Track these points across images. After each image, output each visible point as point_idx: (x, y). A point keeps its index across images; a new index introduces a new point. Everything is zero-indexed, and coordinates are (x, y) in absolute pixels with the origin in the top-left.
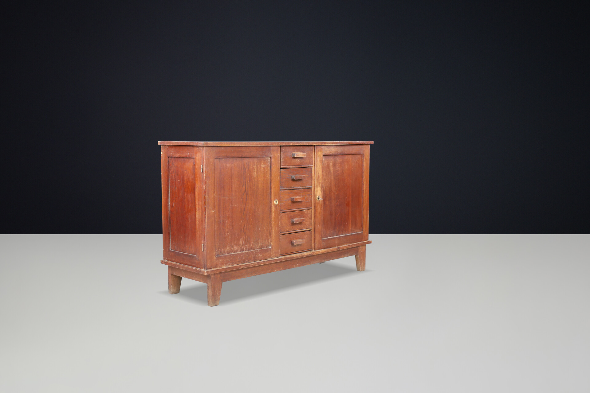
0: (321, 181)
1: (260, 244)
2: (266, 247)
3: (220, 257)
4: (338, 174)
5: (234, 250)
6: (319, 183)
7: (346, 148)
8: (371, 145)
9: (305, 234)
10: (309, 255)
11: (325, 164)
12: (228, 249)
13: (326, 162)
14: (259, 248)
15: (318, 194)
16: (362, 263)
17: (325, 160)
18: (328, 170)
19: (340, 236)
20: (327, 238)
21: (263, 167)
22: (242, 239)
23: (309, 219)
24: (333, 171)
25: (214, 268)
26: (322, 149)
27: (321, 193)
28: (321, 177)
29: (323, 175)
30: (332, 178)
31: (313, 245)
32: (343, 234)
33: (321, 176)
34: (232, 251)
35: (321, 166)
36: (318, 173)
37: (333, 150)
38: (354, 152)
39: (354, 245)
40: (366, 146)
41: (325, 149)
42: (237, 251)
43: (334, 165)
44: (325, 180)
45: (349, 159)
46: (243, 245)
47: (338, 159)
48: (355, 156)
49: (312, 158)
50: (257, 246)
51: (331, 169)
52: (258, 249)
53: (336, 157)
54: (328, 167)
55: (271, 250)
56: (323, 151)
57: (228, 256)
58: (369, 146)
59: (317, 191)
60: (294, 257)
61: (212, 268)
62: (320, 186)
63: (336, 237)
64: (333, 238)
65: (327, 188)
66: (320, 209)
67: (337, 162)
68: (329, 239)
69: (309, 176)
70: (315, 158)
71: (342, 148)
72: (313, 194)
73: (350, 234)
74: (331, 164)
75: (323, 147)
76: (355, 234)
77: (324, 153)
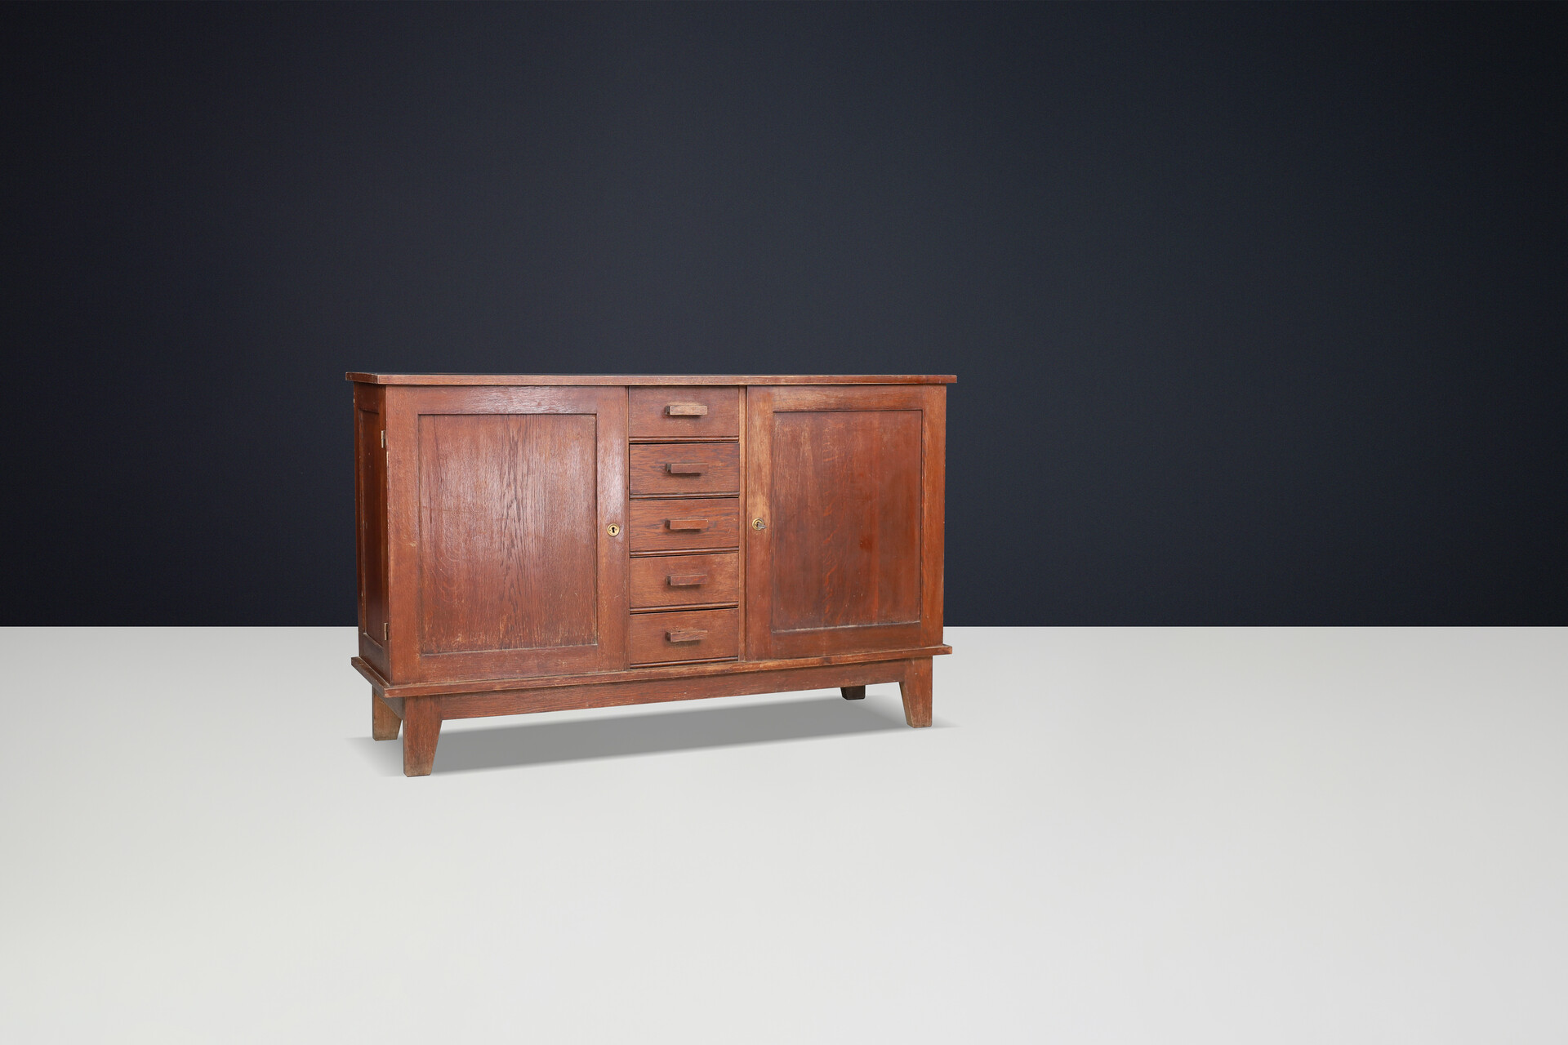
0: (767, 480)
1: (563, 635)
2: (583, 644)
3: (434, 657)
4: (829, 462)
5: (480, 643)
6: (763, 486)
8: (950, 386)
9: (714, 616)
10: (724, 671)
11: (785, 434)
12: (459, 639)
13: (787, 429)
14: (561, 644)
15: (759, 512)
16: (920, 707)
17: (782, 424)
18: (794, 450)
19: (838, 627)
20: (791, 630)
21: (573, 441)
22: (505, 617)
23: (730, 577)
24: (813, 456)
25: (414, 683)
26: (769, 394)
27: (767, 512)
28: (766, 470)
29: (773, 465)
30: (810, 474)
31: (742, 646)
32: (848, 624)
33: (768, 467)
34: (472, 646)
35: (766, 441)
36: (756, 457)
37: (810, 398)
39: (882, 656)
40: (931, 388)
41: (780, 395)
42: (486, 646)
43: (816, 437)
44: (785, 477)
45: (871, 423)
46: (507, 632)
47: (832, 424)
49: (735, 417)
50: (555, 637)
51: (807, 448)
52: (556, 644)
53: (824, 417)
54: (795, 441)
55: (596, 650)
56: (774, 401)
57: (459, 656)
58: (944, 389)
59: (754, 505)
60: (670, 674)
61: (408, 683)
62: (763, 494)
63: (824, 631)
64: (812, 632)
65: (789, 497)
66: (763, 553)
67: (827, 430)
68: (799, 633)
69: (727, 466)
70: (748, 419)
71: (841, 393)
72: (742, 514)
73: (875, 624)
74: (806, 434)
75: (775, 390)
76: (892, 626)
77: (778, 405)
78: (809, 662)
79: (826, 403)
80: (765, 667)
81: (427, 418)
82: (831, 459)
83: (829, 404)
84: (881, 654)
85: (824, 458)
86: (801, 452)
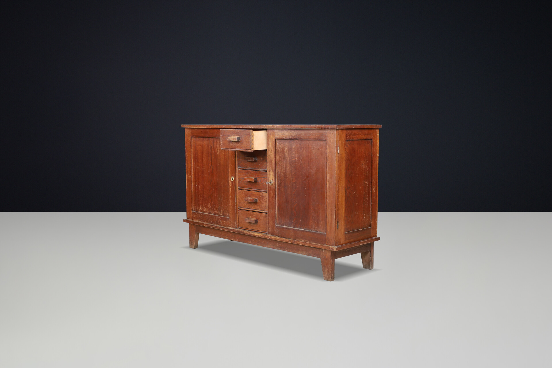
0: (273, 165)
1: (222, 212)
2: (227, 217)
3: (195, 212)
4: (294, 160)
5: (204, 210)
6: (272, 167)
7: (303, 133)
9: (259, 215)
12: (200, 208)
13: (281, 146)
14: (222, 216)
15: (271, 177)
17: (279, 144)
18: (283, 154)
22: (210, 203)
23: (265, 202)
24: (289, 157)
26: (274, 133)
27: (274, 178)
28: (273, 161)
29: (276, 160)
30: (288, 165)
31: (268, 230)
32: (301, 228)
35: (273, 150)
36: (270, 157)
37: (287, 134)
38: (313, 137)
40: (329, 131)
41: (277, 133)
42: (206, 212)
43: (290, 150)
44: (280, 165)
45: (308, 145)
46: (210, 208)
47: (295, 144)
48: (316, 142)
50: (220, 213)
51: (287, 154)
52: (220, 215)
53: (292, 142)
54: (283, 152)
55: (229, 220)
56: (275, 135)
57: (199, 213)
58: (335, 131)
59: (270, 175)
60: (244, 233)
61: (190, 219)
62: (272, 171)
63: (292, 229)
64: (288, 229)
65: (282, 173)
66: (272, 194)
67: (293, 147)
68: (283, 228)
69: (263, 159)
70: (268, 141)
71: (297, 132)
73: (311, 231)
74: (287, 149)
75: (275, 131)
76: (315, 233)
77: (277, 136)
78: (284, 240)
79: (292, 136)
80: (271, 238)
83: (293, 137)
84: (309, 244)
85: (293, 159)
86: (285, 156)
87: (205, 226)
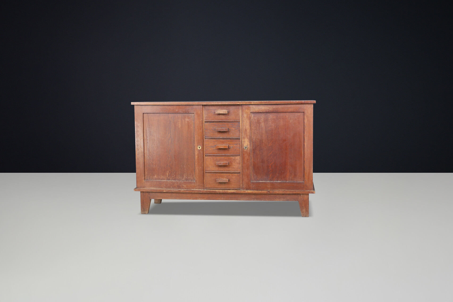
0: (248, 134)
1: (185, 178)
2: (191, 181)
3: (148, 181)
5: (161, 178)
7: (280, 107)
8: (314, 104)
9: (232, 175)
10: (234, 192)
11: (254, 120)
12: (155, 177)
13: (256, 118)
14: (185, 180)
15: (246, 143)
16: (304, 210)
17: (254, 116)
18: (258, 125)
19: (274, 182)
20: (258, 181)
21: (187, 121)
22: (168, 171)
23: (238, 164)
24: (265, 127)
25: (143, 188)
26: (249, 107)
27: (249, 144)
28: (248, 131)
29: (251, 129)
30: (264, 132)
31: (241, 185)
32: (278, 181)
34: (159, 179)
35: (248, 122)
36: (245, 127)
38: (290, 110)
39: (289, 192)
40: (307, 105)
41: (253, 107)
42: (163, 179)
43: (266, 121)
44: (255, 133)
45: (285, 116)
46: (169, 176)
47: (271, 116)
48: (294, 113)
49: (238, 114)
50: (183, 178)
51: (263, 124)
52: (183, 180)
53: (268, 114)
54: (258, 122)
55: (194, 183)
56: (251, 109)
57: (155, 181)
58: (312, 106)
59: (244, 142)
60: (216, 192)
61: (141, 188)
62: (247, 138)
63: (269, 182)
64: (265, 183)
65: (257, 140)
66: (247, 157)
67: (270, 119)
68: (260, 183)
69: (236, 129)
70: (242, 115)
71: (274, 107)
72: (241, 144)
73: (288, 182)
74: (262, 120)
75: (251, 106)
76: (293, 183)
77: (252, 110)
78: (263, 192)
79: (269, 110)
80: (247, 192)
81: (146, 114)
82: (271, 128)
83: (270, 110)
84: (288, 192)
85: (269, 127)
86: (261, 125)
87: (165, 191)
